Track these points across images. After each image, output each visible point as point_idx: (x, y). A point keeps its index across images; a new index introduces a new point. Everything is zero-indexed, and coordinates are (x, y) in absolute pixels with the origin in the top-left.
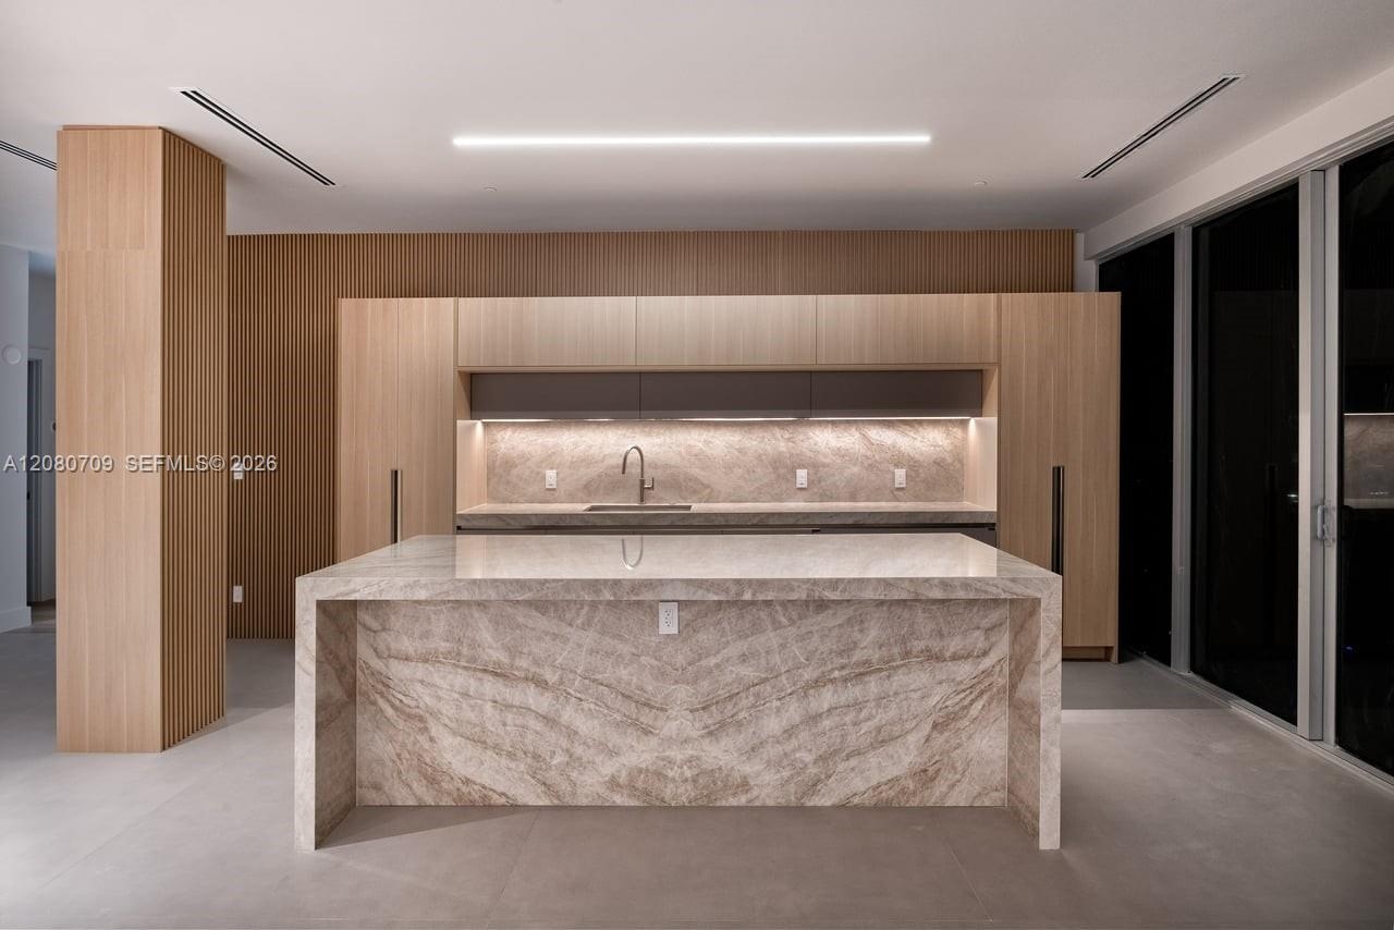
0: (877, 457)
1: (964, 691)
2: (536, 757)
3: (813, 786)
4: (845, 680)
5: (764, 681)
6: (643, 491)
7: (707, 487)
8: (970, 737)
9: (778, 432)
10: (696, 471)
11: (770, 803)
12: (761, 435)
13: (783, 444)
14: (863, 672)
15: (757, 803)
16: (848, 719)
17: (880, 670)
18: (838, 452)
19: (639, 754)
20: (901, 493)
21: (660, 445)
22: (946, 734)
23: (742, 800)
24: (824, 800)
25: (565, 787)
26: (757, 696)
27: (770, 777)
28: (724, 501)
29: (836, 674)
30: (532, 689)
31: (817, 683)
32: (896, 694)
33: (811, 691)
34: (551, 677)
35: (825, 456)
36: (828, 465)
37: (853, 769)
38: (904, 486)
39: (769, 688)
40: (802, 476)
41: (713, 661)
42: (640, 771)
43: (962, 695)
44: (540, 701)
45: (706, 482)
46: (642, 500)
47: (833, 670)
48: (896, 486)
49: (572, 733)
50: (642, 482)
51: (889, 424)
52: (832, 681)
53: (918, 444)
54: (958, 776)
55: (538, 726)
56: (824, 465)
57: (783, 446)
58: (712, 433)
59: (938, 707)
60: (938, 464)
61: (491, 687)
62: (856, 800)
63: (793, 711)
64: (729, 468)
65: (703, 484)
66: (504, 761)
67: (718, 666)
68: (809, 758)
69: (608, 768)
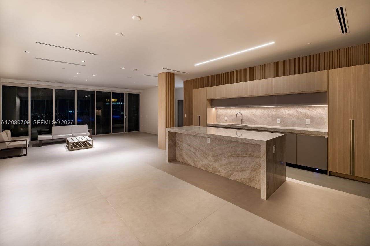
0: (300, 116)
1: (258, 164)
2: (193, 159)
3: (230, 175)
4: (235, 157)
5: (222, 154)
6: (242, 121)
7: (256, 121)
8: (260, 175)
9: (272, 109)
10: (254, 118)
11: (223, 176)
12: (268, 110)
13: (274, 112)
14: (238, 156)
15: (221, 175)
16: (236, 164)
17: (241, 156)
18: (288, 114)
19: (205, 162)
20: (308, 126)
21: (246, 112)
22: (255, 173)
23: (219, 174)
24: (232, 178)
25: (196, 164)
26: (221, 156)
27: (223, 171)
28: (260, 125)
29: (234, 155)
30: (193, 148)
31: (231, 156)
32: (245, 162)
33: (230, 158)
34: (195, 147)
35: (285, 115)
36: (286, 118)
37: (237, 174)
38: (309, 124)
39: (223, 155)
40: (279, 120)
41: (215, 149)
42: (205, 164)
43: (258, 165)
44: (194, 150)
45: (256, 120)
46: (242, 123)
47: (233, 155)
48: (307, 124)
49: (197, 156)
50: (242, 120)
51: (304, 107)
52: (233, 156)
53: (314, 113)
54: (257, 182)
55: (193, 154)
56: (285, 118)
57: (274, 113)
58: (257, 110)
59: (253, 166)
60: (321, 118)
61: (188, 147)
62: (237, 180)
63: (227, 161)
64: (261, 117)
65: (255, 121)
66: (190, 158)
67: (215, 150)
68: (229, 170)
69: (201, 163)
